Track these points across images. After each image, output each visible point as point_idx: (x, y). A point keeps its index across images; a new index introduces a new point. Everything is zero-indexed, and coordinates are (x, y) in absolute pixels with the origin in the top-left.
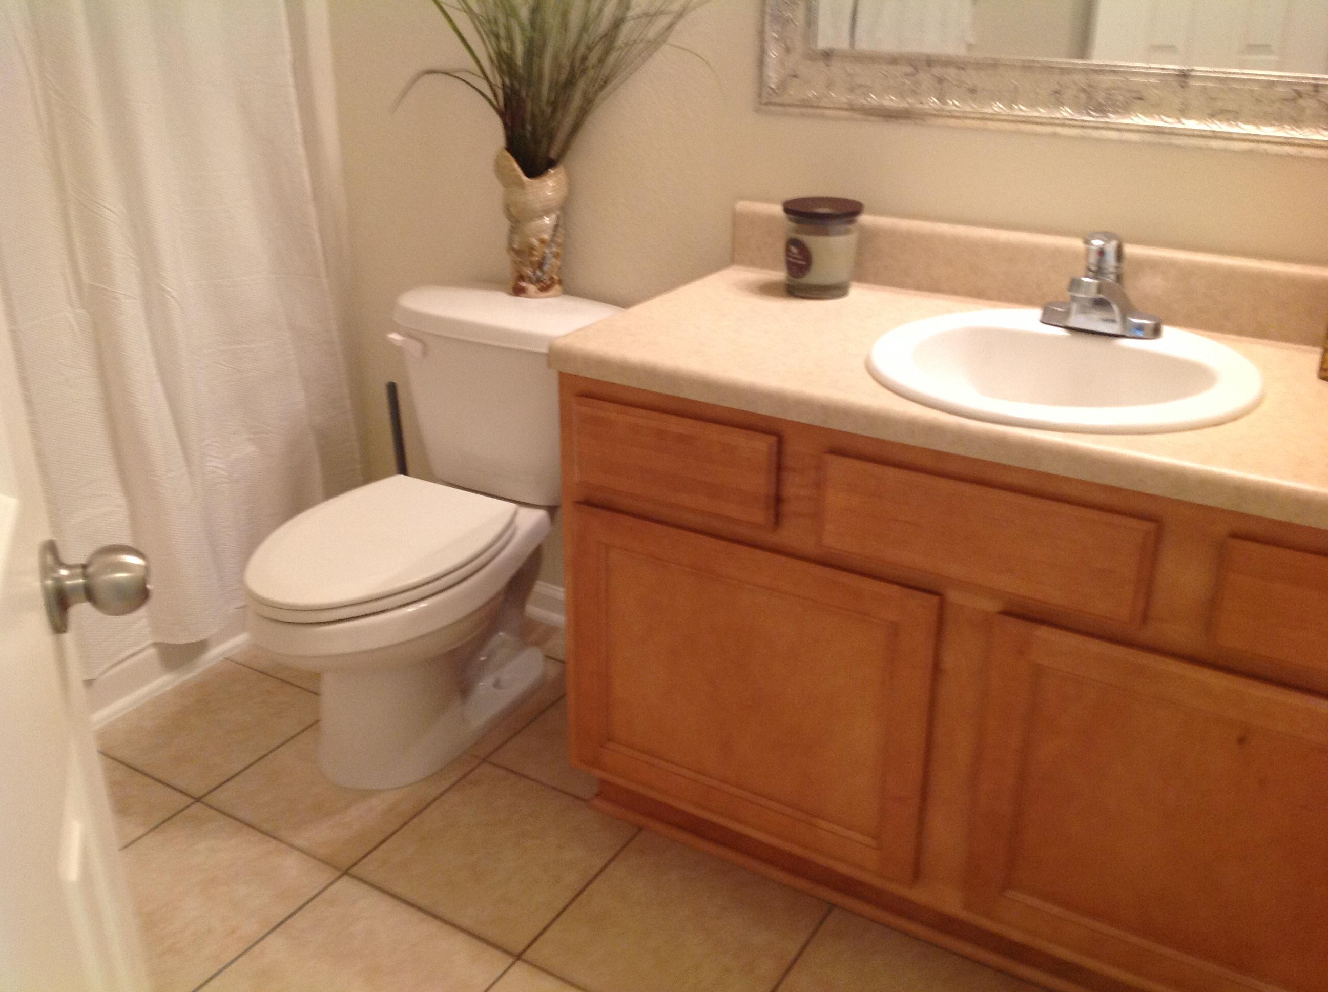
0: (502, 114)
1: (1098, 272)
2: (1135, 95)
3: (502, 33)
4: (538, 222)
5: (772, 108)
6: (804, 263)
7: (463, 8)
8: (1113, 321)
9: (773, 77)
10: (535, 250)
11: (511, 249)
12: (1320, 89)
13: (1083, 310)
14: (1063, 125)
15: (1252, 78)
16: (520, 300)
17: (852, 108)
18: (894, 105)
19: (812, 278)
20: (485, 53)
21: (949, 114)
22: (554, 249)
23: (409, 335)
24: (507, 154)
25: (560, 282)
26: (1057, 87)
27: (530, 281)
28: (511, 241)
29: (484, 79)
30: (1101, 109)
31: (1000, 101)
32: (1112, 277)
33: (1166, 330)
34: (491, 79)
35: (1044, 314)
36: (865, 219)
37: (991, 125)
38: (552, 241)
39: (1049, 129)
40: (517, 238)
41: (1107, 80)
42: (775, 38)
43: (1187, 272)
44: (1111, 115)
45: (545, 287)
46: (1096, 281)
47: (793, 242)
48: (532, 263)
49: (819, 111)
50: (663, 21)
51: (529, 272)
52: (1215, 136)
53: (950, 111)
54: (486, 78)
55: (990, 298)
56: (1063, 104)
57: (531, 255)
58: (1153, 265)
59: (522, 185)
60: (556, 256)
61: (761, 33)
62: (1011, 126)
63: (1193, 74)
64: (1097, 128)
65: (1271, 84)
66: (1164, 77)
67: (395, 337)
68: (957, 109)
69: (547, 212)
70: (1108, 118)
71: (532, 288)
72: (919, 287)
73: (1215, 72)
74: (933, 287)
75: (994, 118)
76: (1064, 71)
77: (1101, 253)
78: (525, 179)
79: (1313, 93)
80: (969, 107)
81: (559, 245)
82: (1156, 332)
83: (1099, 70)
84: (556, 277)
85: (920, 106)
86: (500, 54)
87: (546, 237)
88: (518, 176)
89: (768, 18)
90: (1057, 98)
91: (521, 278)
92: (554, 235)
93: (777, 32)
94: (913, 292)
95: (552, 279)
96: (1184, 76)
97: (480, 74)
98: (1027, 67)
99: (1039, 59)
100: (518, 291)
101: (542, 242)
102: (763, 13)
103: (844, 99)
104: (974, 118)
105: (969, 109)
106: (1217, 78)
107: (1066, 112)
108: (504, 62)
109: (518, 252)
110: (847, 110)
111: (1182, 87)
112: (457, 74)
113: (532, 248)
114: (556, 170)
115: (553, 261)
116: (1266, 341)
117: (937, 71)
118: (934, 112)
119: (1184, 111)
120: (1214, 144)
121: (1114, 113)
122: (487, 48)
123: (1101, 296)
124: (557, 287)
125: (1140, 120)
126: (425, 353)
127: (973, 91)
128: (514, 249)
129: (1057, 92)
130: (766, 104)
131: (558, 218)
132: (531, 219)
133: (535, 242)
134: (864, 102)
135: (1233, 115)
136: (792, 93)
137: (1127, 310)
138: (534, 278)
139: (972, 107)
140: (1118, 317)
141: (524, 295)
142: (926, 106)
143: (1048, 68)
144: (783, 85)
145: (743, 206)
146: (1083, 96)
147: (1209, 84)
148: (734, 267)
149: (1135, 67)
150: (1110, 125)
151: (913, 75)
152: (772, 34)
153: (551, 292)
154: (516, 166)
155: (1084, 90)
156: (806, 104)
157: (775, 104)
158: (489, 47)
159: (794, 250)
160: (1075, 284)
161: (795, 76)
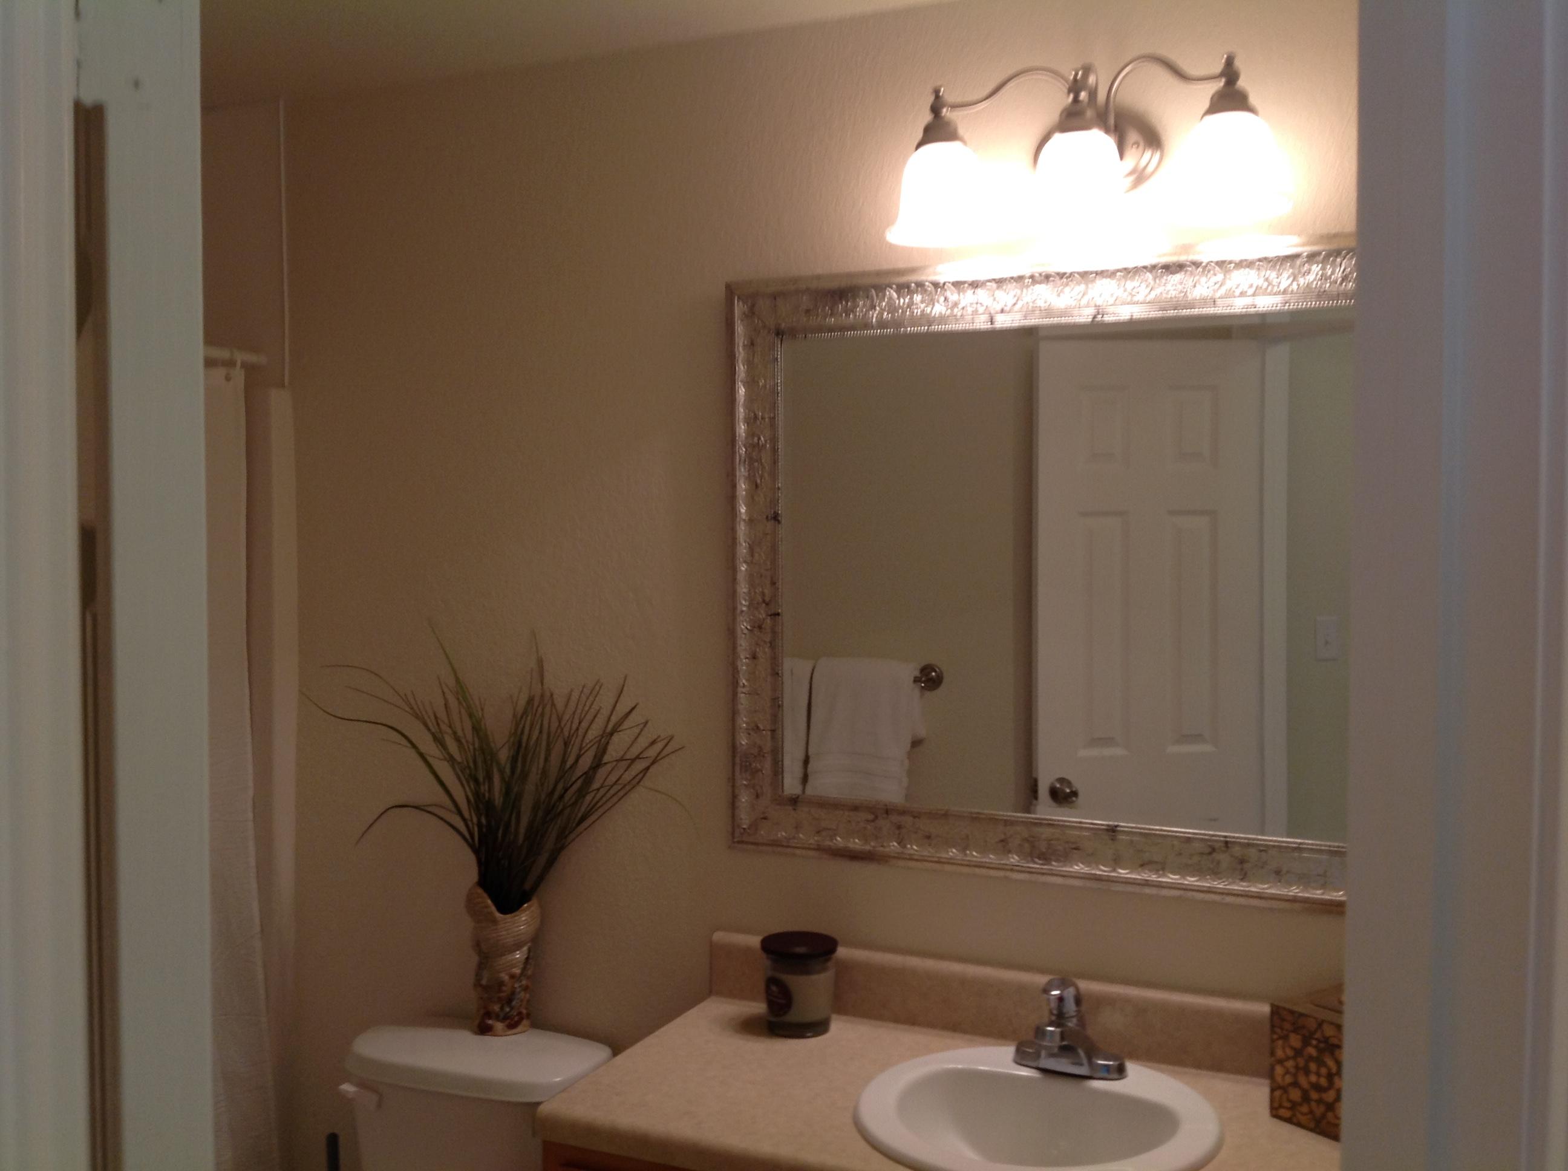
0: (476, 851)
1: (1059, 1018)
2: (1074, 846)
3: (481, 776)
4: (509, 957)
5: (745, 846)
6: (783, 1001)
7: (444, 756)
8: (1081, 1065)
9: (745, 819)
10: (504, 985)
11: (478, 984)
12: (1229, 845)
13: (1052, 1055)
14: (1012, 870)
15: (1170, 833)
16: (487, 1039)
17: (819, 849)
18: (857, 847)
19: (794, 1016)
20: (463, 794)
21: (908, 857)
22: (524, 982)
23: (362, 1085)
24: (480, 891)
25: (528, 1016)
26: (1003, 837)
27: (497, 1018)
28: (478, 976)
29: (457, 815)
30: (1045, 857)
31: (954, 847)
32: (1075, 1020)
33: (1131, 1067)
34: (467, 815)
35: (1018, 1051)
36: (842, 952)
37: (948, 868)
38: (522, 974)
39: (1001, 874)
40: (486, 975)
41: (1047, 832)
42: (745, 785)
43: (1141, 1009)
44: (1054, 863)
45: (512, 1025)
46: (1058, 1030)
47: (771, 981)
48: (500, 999)
49: (789, 850)
50: (639, 766)
51: (496, 1008)
52: (1147, 883)
53: (910, 855)
54: (460, 813)
55: (965, 1032)
56: (1009, 852)
57: (500, 991)
58: (1110, 1001)
59: (495, 922)
60: (526, 989)
61: (732, 780)
62: (966, 870)
63: (1118, 829)
64: (1043, 874)
65: (1188, 840)
66: (1095, 831)
67: (347, 1088)
68: (916, 853)
69: (518, 946)
70: (1052, 865)
71: (499, 1026)
72: (897, 1020)
73: (1139, 828)
74: (910, 1019)
75: (950, 862)
76: (1008, 823)
77: (1061, 999)
78: (498, 915)
79: (1224, 849)
80: (928, 852)
81: (528, 978)
82: (1120, 1072)
83: (1039, 824)
84: (524, 1011)
85: (881, 849)
86: (477, 794)
87: (517, 971)
88: (491, 913)
89: (737, 768)
90: (1004, 846)
91: (488, 1014)
92: (524, 969)
93: (746, 779)
94: (892, 1025)
95: (520, 1013)
96: (1112, 830)
97: (453, 809)
98: (976, 818)
99: (986, 812)
100: (484, 1029)
101: (512, 976)
102: (734, 764)
103: (813, 840)
104: (932, 862)
105: (925, 853)
106: (1141, 833)
107: (1014, 859)
108: (481, 804)
109: (486, 988)
110: (814, 849)
111: (1112, 840)
112: (429, 809)
113: (501, 984)
114: (530, 903)
115: (522, 994)
116: (1222, 1075)
117: (895, 818)
118: (896, 855)
119: (1117, 861)
120: (1147, 890)
121: (1057, 861)
122: (465, 792)
123: (1065, 1043)
124: (525, 1022)
125: (1078, 868)
126: (379, 1105)
127: (928, 837)
128: (481, 985)
129: (1002, 841)
130: (739, 842)
131: (529, 950)
132: (502, 955)
133: (506, 978)
134: (831, 844)
135: (1161, 867)
136: (762, 833)
137: (1092, 1052)
138: (502, 1015)
139: (929, 852)
140: (1085, 1061)
141: (490, 1034)
142: (887, 849)
143: (993, 820)
144: (754, 826)
145: (719, 936)
146: (1027, 845)
147: (1135, 838)
148: (713, 998)
149: (1069, 822)
150: (1054, 872)
151: (873, 821)
152: (742, 781)
153: (519, 1029)
154: (489, 902)
155: (1027, 840)
156: (775, 844)
157: (747, 843)
158: (467, 789)
159: (774, 988)
160: (1040, 1032)
161: (765, 818)
